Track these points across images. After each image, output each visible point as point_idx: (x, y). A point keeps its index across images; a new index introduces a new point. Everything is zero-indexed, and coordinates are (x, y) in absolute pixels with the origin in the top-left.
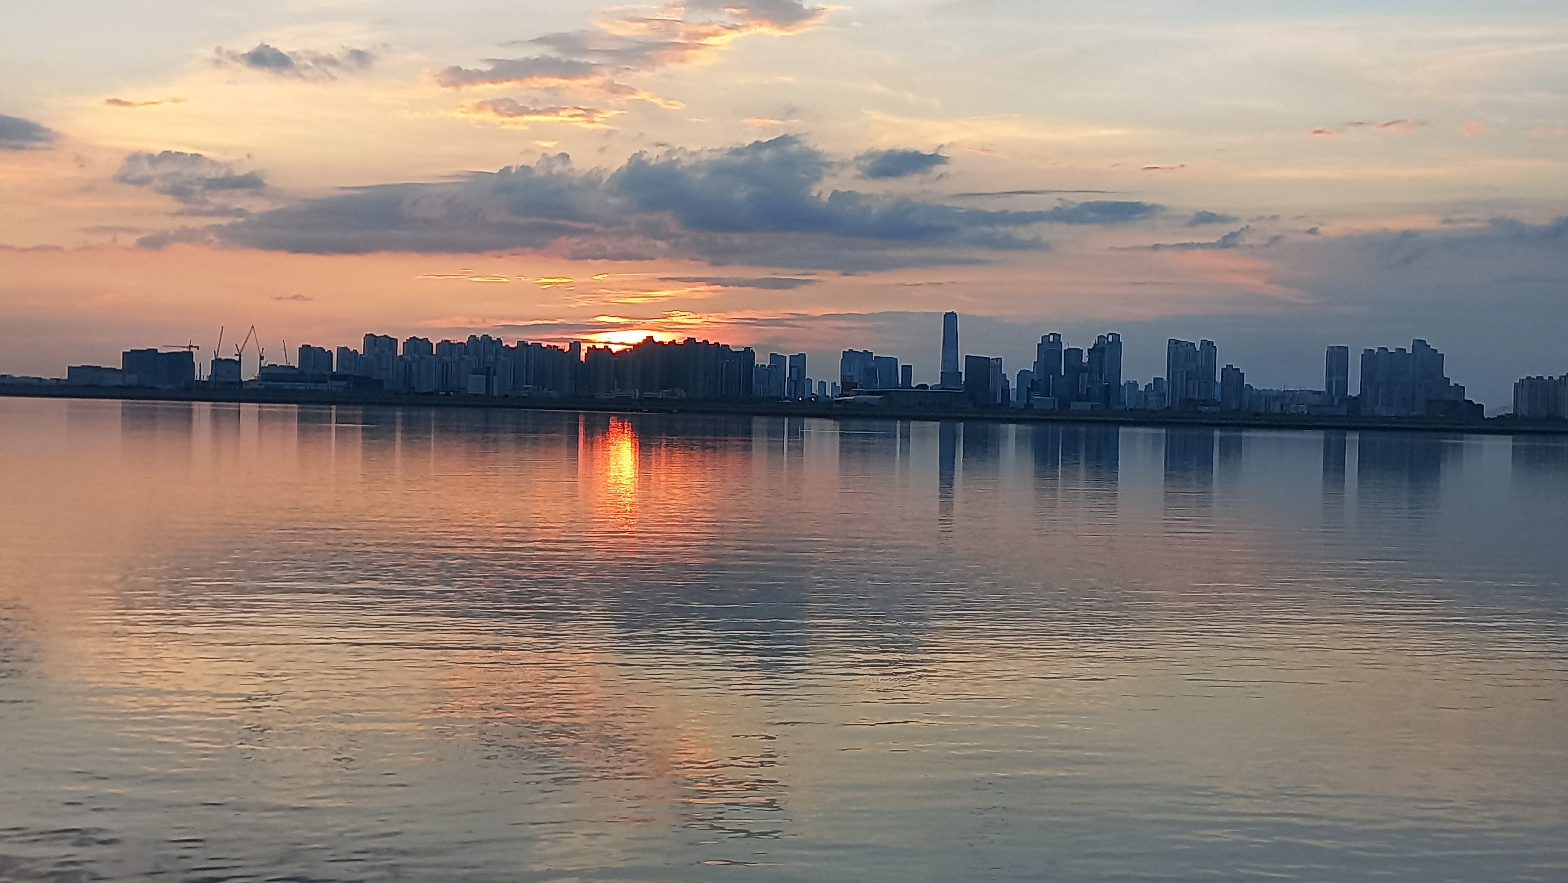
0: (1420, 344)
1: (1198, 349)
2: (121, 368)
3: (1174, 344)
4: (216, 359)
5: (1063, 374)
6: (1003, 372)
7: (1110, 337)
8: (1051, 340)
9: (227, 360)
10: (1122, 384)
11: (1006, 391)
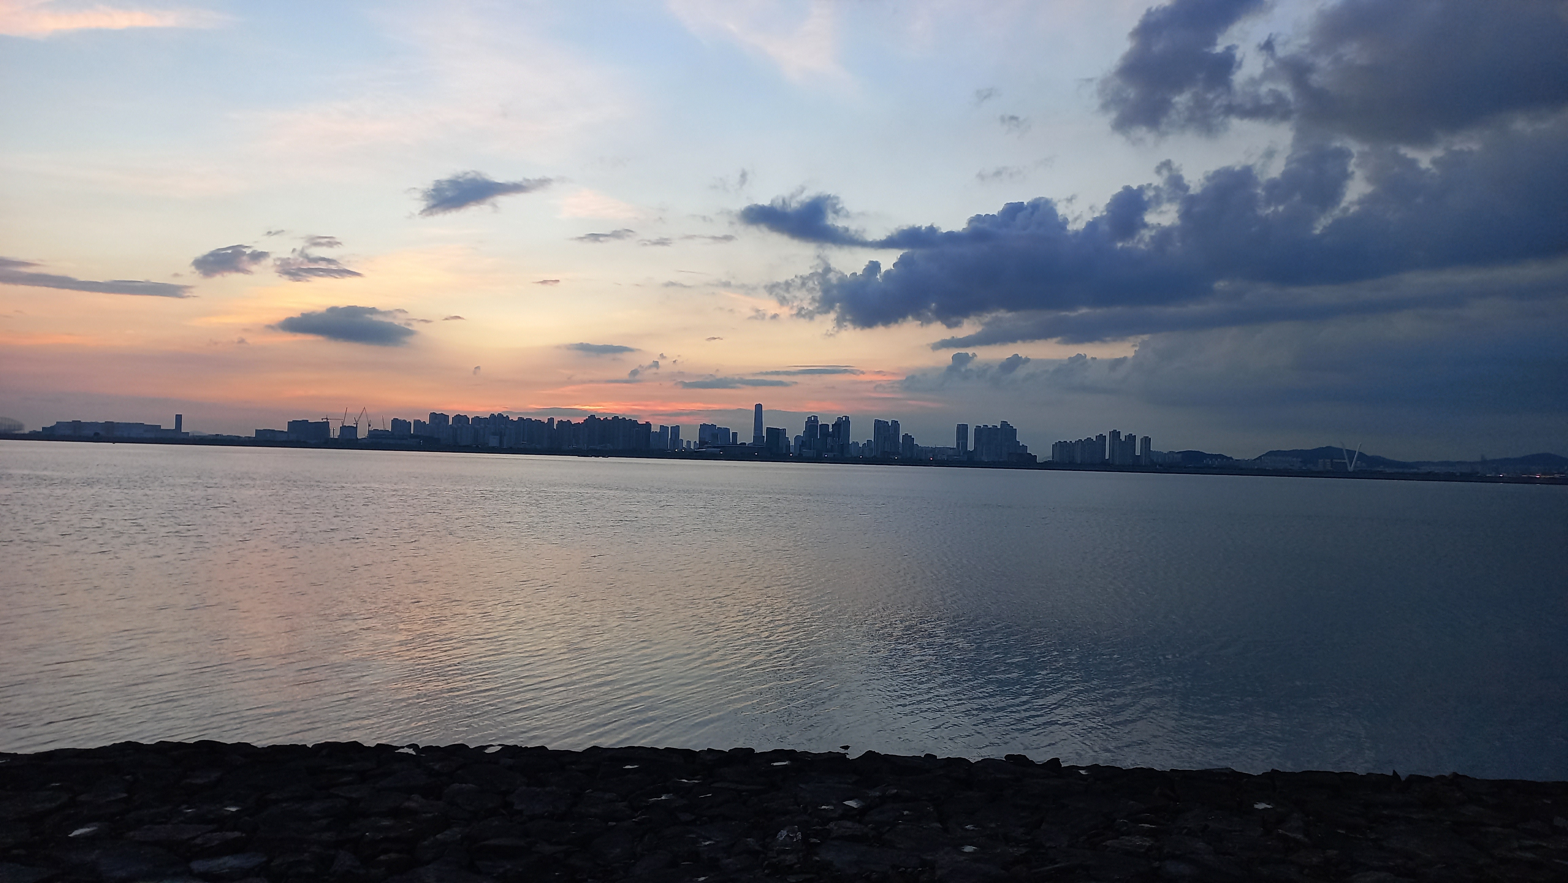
0: (1004, 424)
1: (890, 425)
2: (287, 431)
3: (877, 422)
4: (343, 426)
5: (819, 437)
6: (786, 436)
7: (844, 418)
8: (813, 419)
9: (349, 426)
10: (850, 443)
11: (788, 446)
